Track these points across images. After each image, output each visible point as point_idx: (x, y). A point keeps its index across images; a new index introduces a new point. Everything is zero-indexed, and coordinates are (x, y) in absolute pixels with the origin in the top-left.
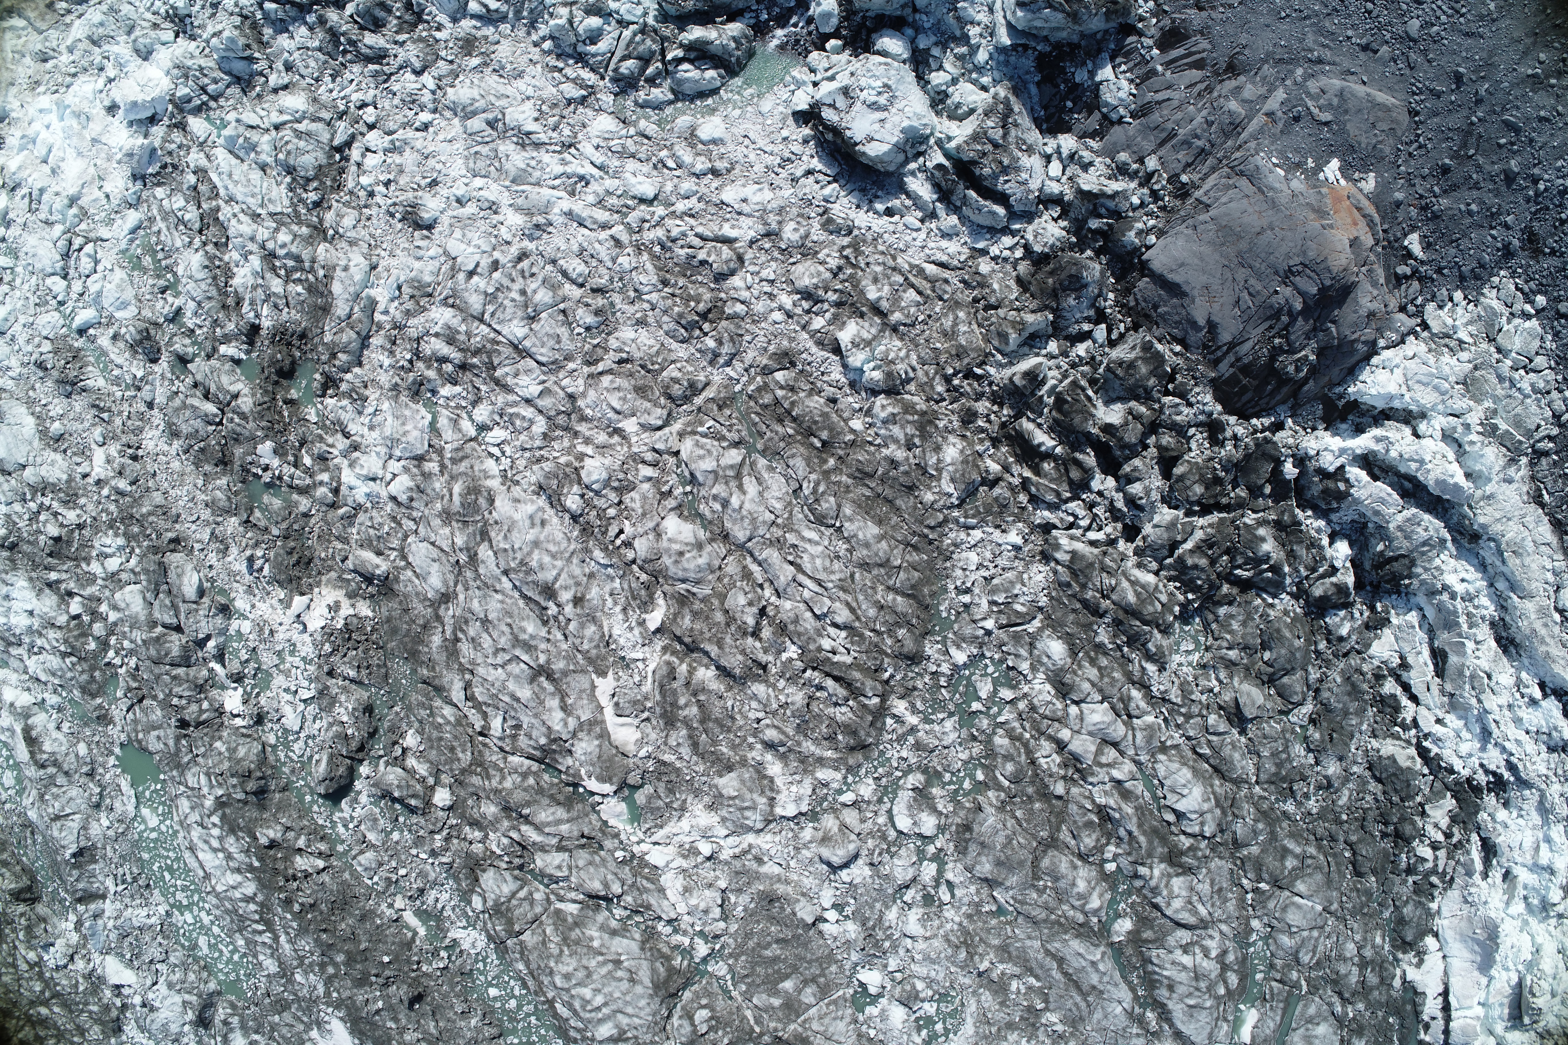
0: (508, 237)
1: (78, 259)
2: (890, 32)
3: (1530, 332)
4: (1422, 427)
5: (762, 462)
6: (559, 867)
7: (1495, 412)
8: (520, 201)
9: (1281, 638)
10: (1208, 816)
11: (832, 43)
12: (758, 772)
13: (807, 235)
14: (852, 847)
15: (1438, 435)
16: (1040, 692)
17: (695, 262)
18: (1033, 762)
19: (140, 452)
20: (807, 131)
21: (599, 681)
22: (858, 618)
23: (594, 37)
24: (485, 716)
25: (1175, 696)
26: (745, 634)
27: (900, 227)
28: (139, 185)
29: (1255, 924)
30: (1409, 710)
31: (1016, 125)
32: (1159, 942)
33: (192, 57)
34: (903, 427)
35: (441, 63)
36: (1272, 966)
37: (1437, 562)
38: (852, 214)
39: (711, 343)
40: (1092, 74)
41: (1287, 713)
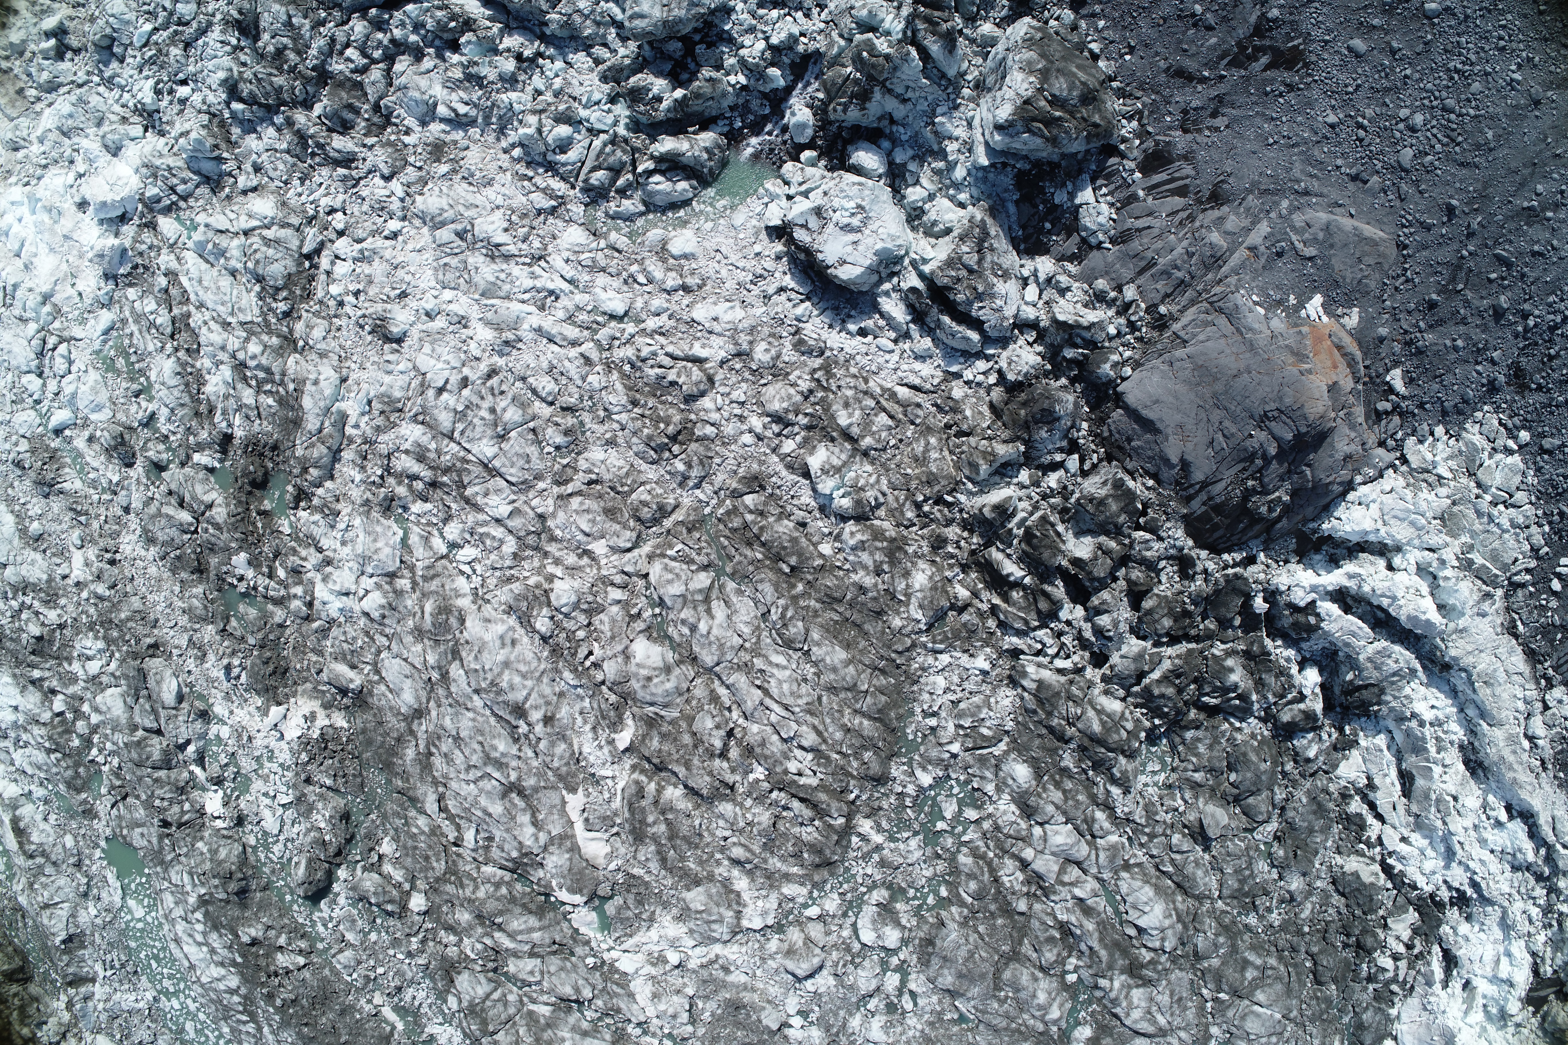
0: (477, 353)
1: (52, 358)
2: (866, 144)
3: (1512, 469)
4: (1397, 561)
5: (731, 585)
6: (532, 973)
7: (1471, 548)
8: (489, 315)
9: (1247, 762)
10: (1169, 932)
11: (806, 155)
12: (725, 886)
13: (778, 356)
14: (816, 961)
15: (1413, 569)
16: (1005, 813)
17: (665, 383)
18: (996, 880)
19: (118, 556)
20: (779, 247)
21: (569, 797)
22: (825, 741)
23: (564, 146)
24: (458, 828)
25: (1139, 816)
26: (712, 756)
27: (873, 349)
28: (111, 286)
29: (1214, 1030)
30: (1374, 828)
31: (992, 249)
33: (161, 155)
34: (871, 554)
35: (410, 169)
37: (1407, 690)
38: (825, 335)
39: (680, 467)
40: (1072, 195)
41: (1251, 831)
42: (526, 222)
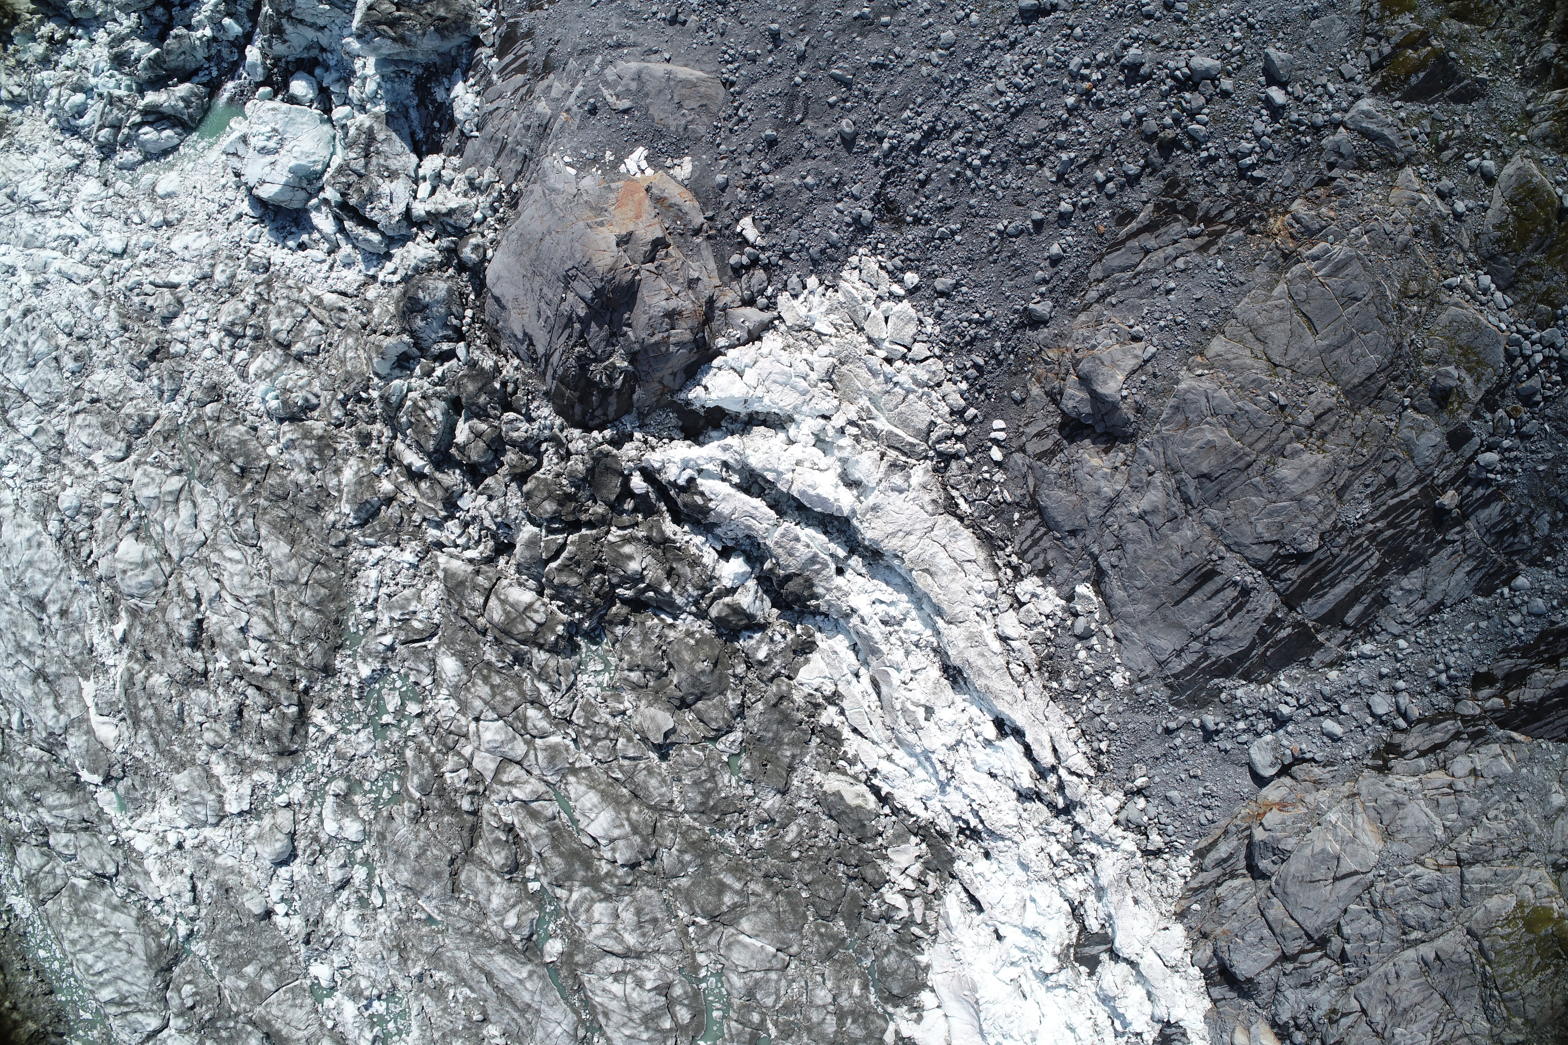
0: (19, 296)
2: (300, 74)
4: (793, 432)
5: (199, 487)
6: (68, 846)
8: (29, 263)
9: (681, 661)
10: (621, 843)
11: (262, 91)
12: (206, 771)
13: (233, 276)
15: (809, 439)
16: (444, 708)
17: (147, 308)
18: (441, 776)
21: (84, 684)
22: (275, 632)
23: (81, 112)
24: (8, 711)
25: (578, 718)
26: (182, 645)
27: (309, 261)
29: (701, 959)
30: (852, 745)
31: (378, 153)
32: (589, 966)
34: (302, 452)
36: (728, 1005)
38: (270, 252)
39: (155, 381)
40: (448, 90)
41: (715, 739)
42: (58, 180)
